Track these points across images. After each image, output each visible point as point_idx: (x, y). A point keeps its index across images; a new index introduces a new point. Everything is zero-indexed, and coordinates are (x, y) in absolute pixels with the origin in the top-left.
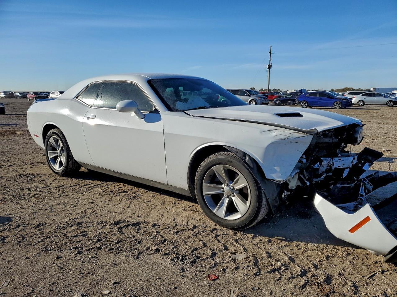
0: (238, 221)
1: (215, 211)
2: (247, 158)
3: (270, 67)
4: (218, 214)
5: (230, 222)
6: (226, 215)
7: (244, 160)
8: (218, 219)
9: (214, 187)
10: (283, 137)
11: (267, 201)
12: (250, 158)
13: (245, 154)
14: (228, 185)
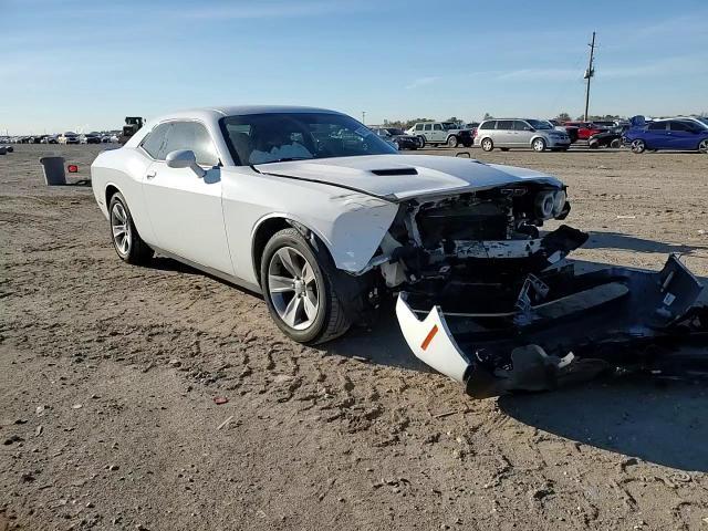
0: (307, 331)
1: (283, 317)
2: (312, 236)
3: (590, 74)
4: (286, 321)
5: (299, 333)
6: (297, 323)
7: (308, 241)
8: (286, 329)
9: (282, 281)
10: (357, 207)
11: (339, 302)
12: (316, 237)
13: (309, 232)
14: (298, 279)
